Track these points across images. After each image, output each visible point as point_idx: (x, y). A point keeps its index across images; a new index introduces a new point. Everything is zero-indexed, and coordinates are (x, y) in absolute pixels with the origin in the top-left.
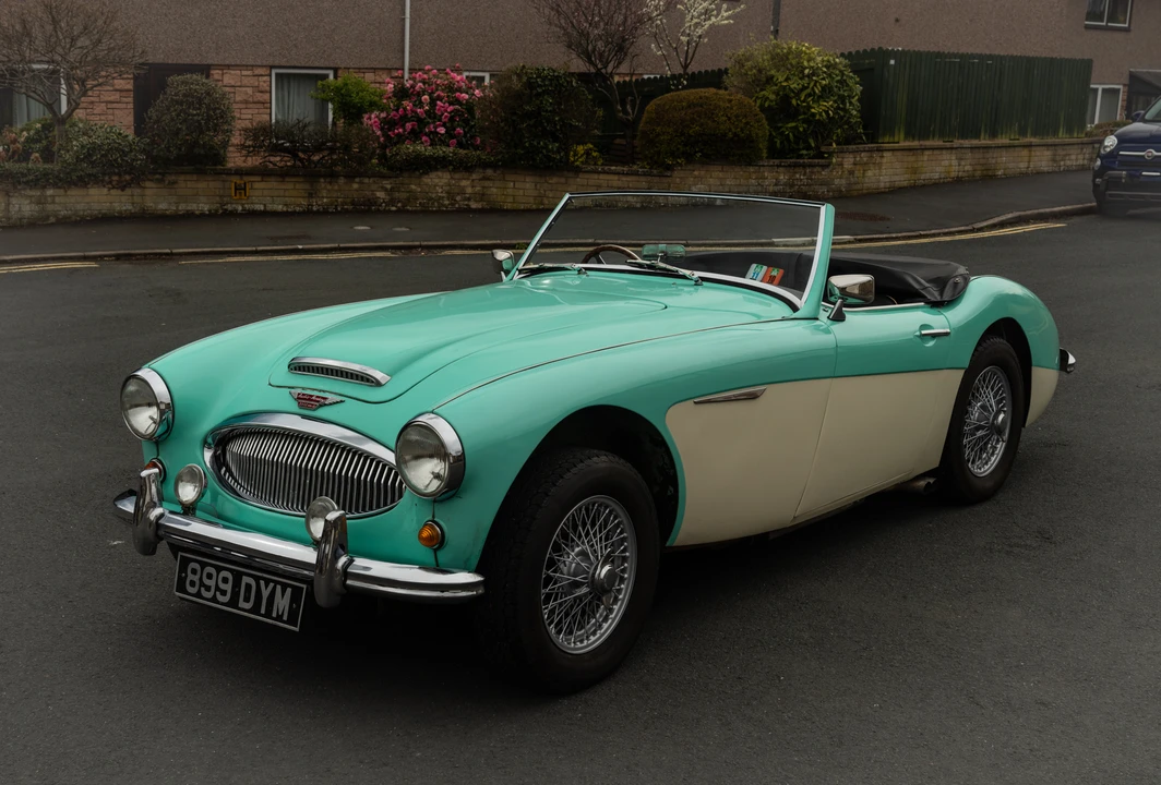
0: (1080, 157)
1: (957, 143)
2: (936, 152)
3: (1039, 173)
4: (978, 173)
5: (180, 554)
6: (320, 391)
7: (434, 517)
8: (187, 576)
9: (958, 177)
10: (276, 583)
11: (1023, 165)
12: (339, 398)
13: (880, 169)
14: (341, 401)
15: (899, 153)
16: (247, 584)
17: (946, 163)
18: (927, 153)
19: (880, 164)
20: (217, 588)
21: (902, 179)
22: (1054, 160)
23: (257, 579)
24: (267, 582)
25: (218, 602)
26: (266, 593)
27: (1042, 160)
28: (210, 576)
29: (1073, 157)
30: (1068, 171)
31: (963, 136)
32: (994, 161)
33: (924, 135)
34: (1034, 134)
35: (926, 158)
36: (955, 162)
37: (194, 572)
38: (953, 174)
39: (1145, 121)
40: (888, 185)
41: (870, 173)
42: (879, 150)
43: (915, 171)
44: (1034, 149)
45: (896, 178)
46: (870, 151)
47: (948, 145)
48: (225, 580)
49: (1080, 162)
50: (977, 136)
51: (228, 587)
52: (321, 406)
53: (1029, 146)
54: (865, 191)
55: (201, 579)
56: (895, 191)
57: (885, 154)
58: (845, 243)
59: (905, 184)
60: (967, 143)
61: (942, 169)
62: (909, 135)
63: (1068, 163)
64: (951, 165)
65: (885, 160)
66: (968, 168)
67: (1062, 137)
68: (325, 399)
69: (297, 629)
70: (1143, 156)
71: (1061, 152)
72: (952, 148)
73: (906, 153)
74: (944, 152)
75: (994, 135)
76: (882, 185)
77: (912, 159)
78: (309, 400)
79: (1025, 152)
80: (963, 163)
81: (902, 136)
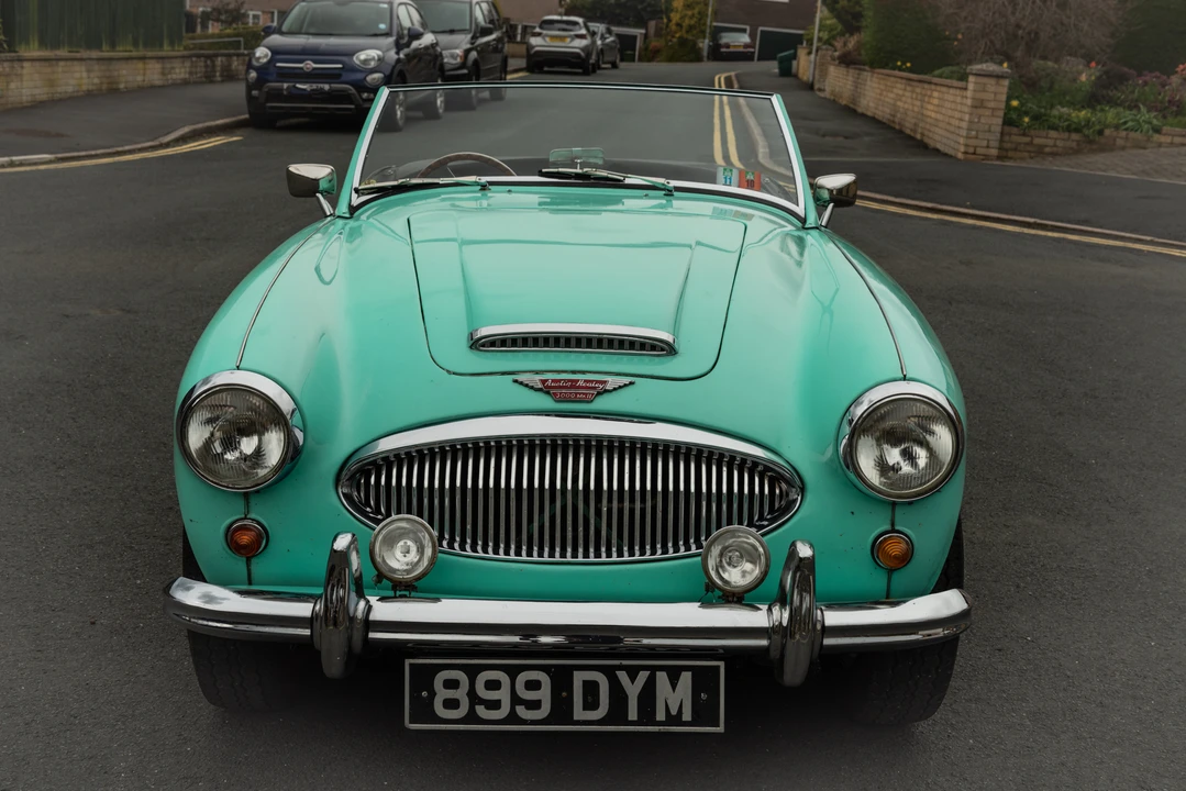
0: (183, 70)
1: (85, 54)
2: (69, 63)
3: (153, 87)
4: (104, 87)
5: (408, 662)
6: (574, 372)
7: (893, 525)
8: (433, 694)
9: (88, 91)
10: (654, 670)
11: (139, 78)
12: (626, 380)
13: (22, 81)
14: (631, 383)
15: (37, 64)
16: (586, 683)
17: (77, 75)
18: (62, 63)
19: (21, 75)
20: (516, 700)
21: (41, 93)
22: (163, 74)
23: (610, 672)
24: (633, 673)
25: (524, 722)
26: (633, 690)
27: (152, 73)
28: (493, 685)
29: (177, 71)
30: (175, 85)
31: (89, 47)
32: (116, 73)
33: (56, 45)
34: (146, 45)
35: (60, 69)
36: (85, 75)
37: (451, 684)
38: (84, 88)
39: (281, 33)
40: (29, 99)
41: (13, 85)
42: (21, 60)
43: (51, 83)
44: (147, 61)
45: (37, 91)
46: (12, 60)
47: (78, 55)
48: (533, 685)
49: (182, 76)
50: (99, 47)
51: (544, 694)
52: (599, 394)
53: (143, 58)
54: (10, 106)
55: (472, 694)
56: (37, 106)
57: (26, 64)
58: (35, 164)
59: (44, 97)
60: (95, 54)
61: (72, 82)
62: (43, 44)
63: (174, 76)
64: (81, 78)
65: (25, 71)
66: (96, 81)
67: (167, 50)
68: (605, 382)
69: (721, 729)
70: (301, 68)
71: (168, 66)
72: (81, 60)
73: (43, 63)
74: (75, 63)
75: (113, 46)
76: (24, 98)
77: (49, 70)
78: (572, 387)
79: (140, 65)
80: (92, 75)
81: (36, 44)
